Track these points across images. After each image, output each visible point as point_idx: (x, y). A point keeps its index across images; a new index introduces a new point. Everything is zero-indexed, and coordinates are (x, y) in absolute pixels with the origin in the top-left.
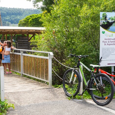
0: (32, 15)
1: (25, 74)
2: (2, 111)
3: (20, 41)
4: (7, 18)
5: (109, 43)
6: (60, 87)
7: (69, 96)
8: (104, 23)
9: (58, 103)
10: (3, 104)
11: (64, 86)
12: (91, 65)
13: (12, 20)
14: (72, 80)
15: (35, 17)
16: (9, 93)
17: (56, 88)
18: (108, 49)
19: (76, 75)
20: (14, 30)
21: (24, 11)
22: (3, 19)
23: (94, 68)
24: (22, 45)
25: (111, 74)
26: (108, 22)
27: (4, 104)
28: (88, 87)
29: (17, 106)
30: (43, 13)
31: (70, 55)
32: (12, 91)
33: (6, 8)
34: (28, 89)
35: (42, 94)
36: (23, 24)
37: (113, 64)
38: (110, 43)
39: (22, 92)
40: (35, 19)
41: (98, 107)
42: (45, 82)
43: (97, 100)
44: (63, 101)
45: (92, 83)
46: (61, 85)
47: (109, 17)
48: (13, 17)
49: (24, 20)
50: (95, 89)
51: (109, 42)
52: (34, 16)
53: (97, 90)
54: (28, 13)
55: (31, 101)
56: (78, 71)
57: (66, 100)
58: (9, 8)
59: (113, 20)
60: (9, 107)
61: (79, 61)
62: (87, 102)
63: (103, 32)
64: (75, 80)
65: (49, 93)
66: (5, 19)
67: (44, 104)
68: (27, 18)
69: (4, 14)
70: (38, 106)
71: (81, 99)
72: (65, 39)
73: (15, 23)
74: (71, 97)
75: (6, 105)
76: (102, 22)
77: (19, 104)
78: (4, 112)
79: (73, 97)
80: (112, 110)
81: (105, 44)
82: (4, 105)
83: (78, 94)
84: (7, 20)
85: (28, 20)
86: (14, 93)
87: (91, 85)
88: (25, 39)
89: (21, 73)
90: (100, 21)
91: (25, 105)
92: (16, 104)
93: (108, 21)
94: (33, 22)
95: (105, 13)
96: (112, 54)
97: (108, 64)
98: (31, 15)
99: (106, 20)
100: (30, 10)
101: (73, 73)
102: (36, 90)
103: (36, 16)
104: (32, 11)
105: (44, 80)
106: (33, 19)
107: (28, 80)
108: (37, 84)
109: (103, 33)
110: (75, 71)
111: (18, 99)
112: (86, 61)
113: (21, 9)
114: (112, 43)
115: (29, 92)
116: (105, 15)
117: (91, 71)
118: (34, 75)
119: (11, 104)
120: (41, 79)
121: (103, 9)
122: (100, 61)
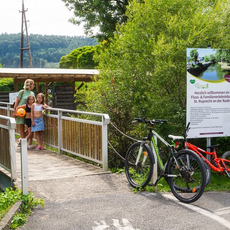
0: (82, 48)
1: (66, 150)
2: (25, 211)
3: (61, 93)
4: (42, 53)
5: (202, 100)
6: (121, 172)
7: (135, 187)
8: (194, 66)
9: (116, 199)
10: (26, 199)
11: (127, 170)
12: (170, 136)
13: (49, 56)
14: (140, 160)
15: (87, 51)
16: (37, 181)
17: (114, 174)
18: (200, 109)
19: (146, 153)
20: (49, 75)
21: (70, 41)
22: (34, 54)
23: (174, 141)
24: (64, 100)
25: (206, 150)
26: (200, 65)
27: (28, 199)
28: (165, 173)
29: (48, 203)
30: (102, 45)
31: (136, 120)
32: (41, 179)
33: (40, 36)
34: (68, 175)
35: (91, 184)
36: (68, 62)
37: (209, 134)
38: (205, 99)
39: (58, 179)
40: (87, 54)
41: (180, 205)
42: (98, 163)
43: (180, 194)
44: (124, 195)
45: (171, 165)
46: (123, 169)
47: (202, 57)
48: (51, 51)
49: (68, 57)
50: (175, 176)
51: (201, 98)
52: (86, 49)
53: (179, 176)
54: (77, 43)
55: (71, 195)
56: (150, 146)
57: (130, 193)
58: (45, 36)
59: (208, 61)
60: (36, 205)
61: (151, 130)
62: (163, 197)
63: (191, 80)
64: (144, 160)
65: (102, 181)
66: (37, 55)
67: (92, 200)
68: (73, 53)
69: (36, 45)
70: (82, 202)
71: (154, 192)
72: (132, 92)
73: (55, 61)
74: (138, 188)
75: (31, 201)
76: (190, 64)
77: (52, 200)
78: (27, 212)
79: (142, 188)
80: (203, 210)
81: (195, 102)
82: (28, 201)
83: (150, 183)
84: (40, 56)
85: (76, 55)
86: (46, 181)
87: (170, 169)
88: (68, 91)
89: (58, 148)
90: (187, 63)
91: (63, 200)
92: (47, 200)
93: (200, 62)
94: (85, 59)
95: (195, 49)
96: (207, 116)
97: (200, 134)
98: (80, 48)
99: (196, 61)
100: (80, 39)
101: (141, 148)
102: (82, 177)
103: (90, 50)
104: (83, 40)
105: (95, 160)
106: (83, 55)
107: (70, 161)
108: (83, 167)
109: (193, 82)
110: (144, 146)
111: (51, 192)
112: (166, 129)
113: (64, 37)
114: (208, 99)
115: (70, 180)
116: (195, 52)
117: (171, 146)
118: (80, 153)
119: (39, 200)
120: (90, 158)
121: (191, 43)
122: (187, 129)
